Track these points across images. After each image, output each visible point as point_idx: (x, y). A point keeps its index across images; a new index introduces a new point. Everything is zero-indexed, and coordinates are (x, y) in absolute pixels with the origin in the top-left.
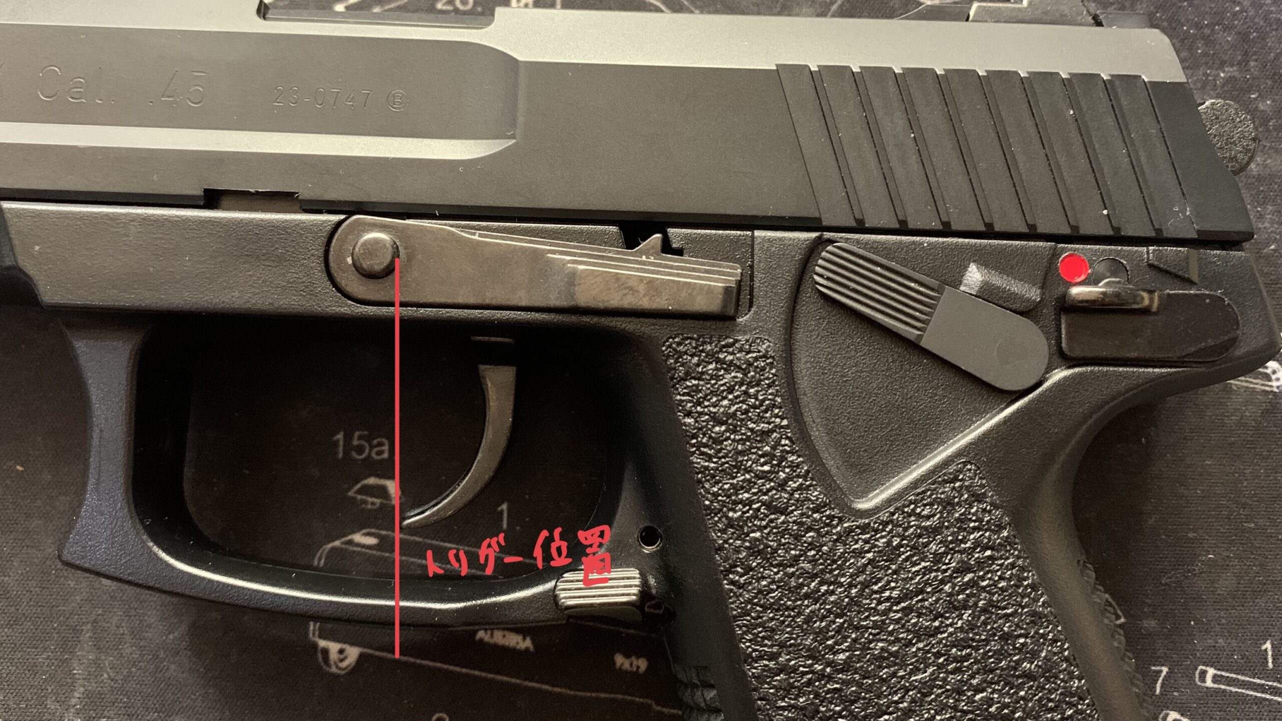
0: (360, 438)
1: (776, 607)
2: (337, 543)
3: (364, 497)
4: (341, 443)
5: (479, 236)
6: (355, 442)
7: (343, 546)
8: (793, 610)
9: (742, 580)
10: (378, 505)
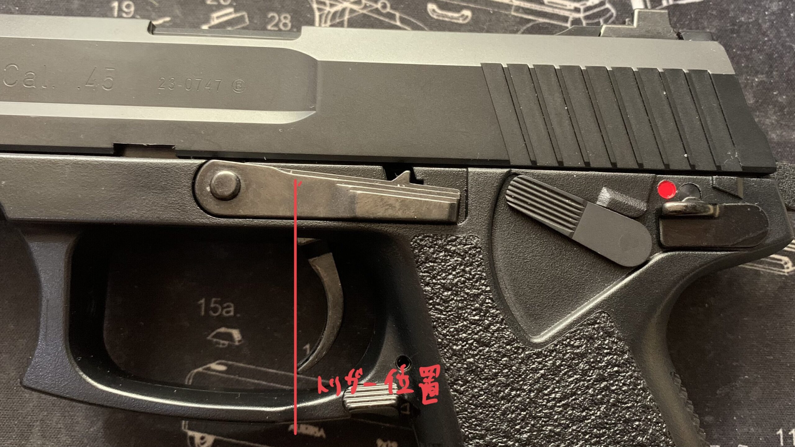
0: (216, 302)
1: (483, 405)
2: (200, 369)
3: (218, 340)
4: (203, 306)
5: (293, 173)
6: (212, 305)
7: (205, 371)
8: (494, 407)
9: (462, 389)
10: (226, 346)
